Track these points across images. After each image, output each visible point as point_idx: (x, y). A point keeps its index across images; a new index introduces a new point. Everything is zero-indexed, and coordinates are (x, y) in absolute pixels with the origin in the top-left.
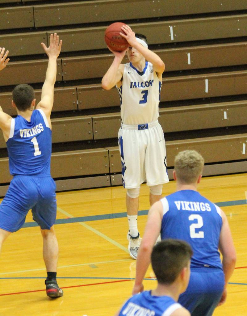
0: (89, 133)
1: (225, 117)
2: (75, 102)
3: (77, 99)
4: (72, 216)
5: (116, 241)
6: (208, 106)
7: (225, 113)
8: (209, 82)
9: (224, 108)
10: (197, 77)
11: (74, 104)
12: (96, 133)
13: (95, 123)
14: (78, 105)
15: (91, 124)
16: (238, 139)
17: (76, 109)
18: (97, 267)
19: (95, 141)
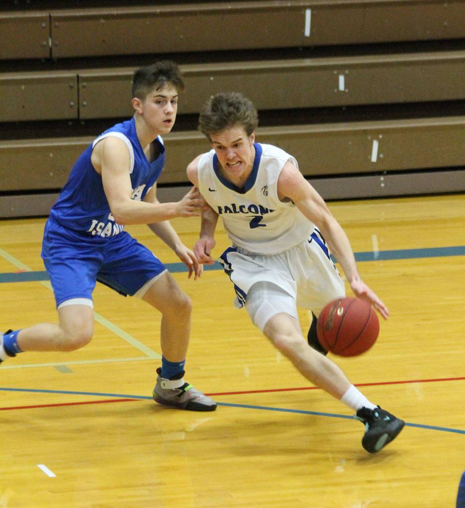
0: (71, 106)
1: (342, 87)
2: (45, 43)
3: (51, 36)
4: (28, 269)
5: (112, 321)
6: (308, 62)
7: (342, 79)
8: (312, 15)
9: (341, 68)
10: (289, 5)
11: (43, 46)
12: (84, 106)
13: (84, 87)
14: (51, 49)
15: (76, 87)
16: (365, 132)
17: (47, 55)
18: (72, 372)
19: (83, 123)
